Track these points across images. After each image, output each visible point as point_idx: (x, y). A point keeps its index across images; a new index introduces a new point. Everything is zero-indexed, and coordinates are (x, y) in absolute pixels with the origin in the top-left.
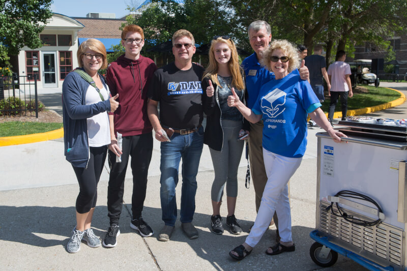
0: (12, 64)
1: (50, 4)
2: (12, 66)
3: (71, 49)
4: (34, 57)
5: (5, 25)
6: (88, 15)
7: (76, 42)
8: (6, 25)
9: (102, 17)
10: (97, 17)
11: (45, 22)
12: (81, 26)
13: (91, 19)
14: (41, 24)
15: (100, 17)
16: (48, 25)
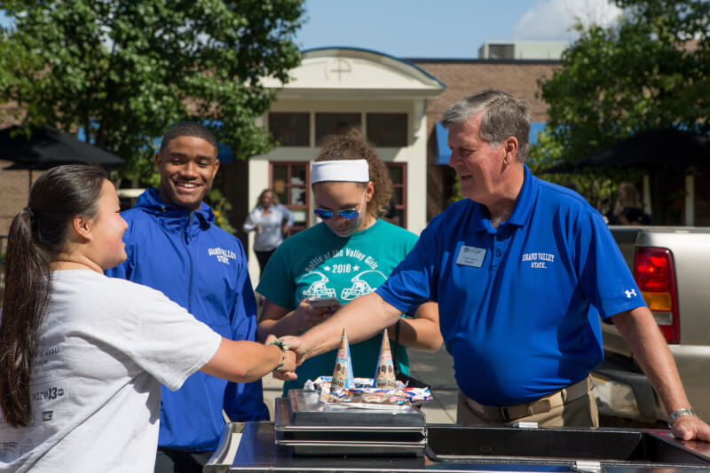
0: (230, 200)
1: (299, 26)
2: (228, 207)
3: (402, 155)
4: (296, 181)
5: (149, 88)
6: (481, 50)
7: (422, 134)
8: (153, 89)
9: (527, 55)
10: (508, 56)
11: (283, 78)
12: (434, 85)
13: (490, 61)
14: (269, 82)
15: (517, 56)
16: (291, 85)
